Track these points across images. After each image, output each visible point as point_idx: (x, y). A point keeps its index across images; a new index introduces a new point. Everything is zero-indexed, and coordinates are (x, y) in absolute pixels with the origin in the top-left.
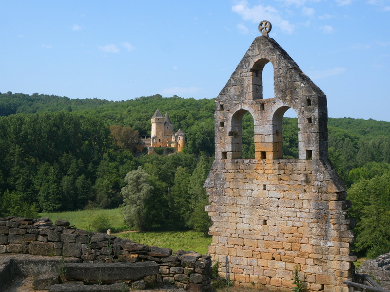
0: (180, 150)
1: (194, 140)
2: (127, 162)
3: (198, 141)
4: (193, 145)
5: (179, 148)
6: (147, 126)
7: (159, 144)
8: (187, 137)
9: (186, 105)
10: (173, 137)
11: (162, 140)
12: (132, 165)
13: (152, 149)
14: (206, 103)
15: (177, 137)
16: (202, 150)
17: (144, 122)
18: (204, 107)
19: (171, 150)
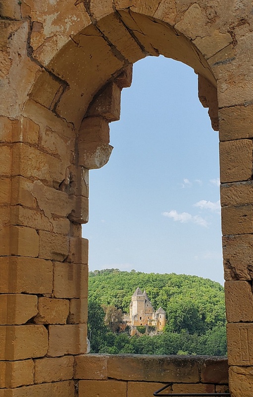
0: (161, 328)
1: (176, 318)
2: (125, 345)
3: (179, 319)
4: (175, 323)
5: (160, 326)
6: (123, 303)
7: (140, 322)
8: (168, 315)
9: (151, 280)
10: (153, 315)
11: (142, 318)
12: (131, 349)
13: (135, 328)
14: (170, 279)
15: (158, 315)
16: (183, 328)
17: (120, 299)
18: (169, 282)
19: (152, 329)
